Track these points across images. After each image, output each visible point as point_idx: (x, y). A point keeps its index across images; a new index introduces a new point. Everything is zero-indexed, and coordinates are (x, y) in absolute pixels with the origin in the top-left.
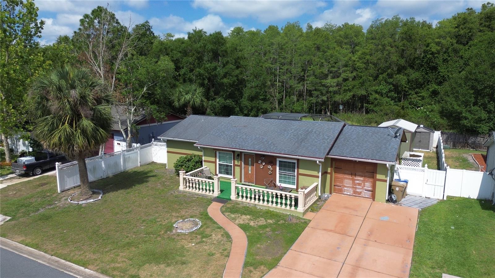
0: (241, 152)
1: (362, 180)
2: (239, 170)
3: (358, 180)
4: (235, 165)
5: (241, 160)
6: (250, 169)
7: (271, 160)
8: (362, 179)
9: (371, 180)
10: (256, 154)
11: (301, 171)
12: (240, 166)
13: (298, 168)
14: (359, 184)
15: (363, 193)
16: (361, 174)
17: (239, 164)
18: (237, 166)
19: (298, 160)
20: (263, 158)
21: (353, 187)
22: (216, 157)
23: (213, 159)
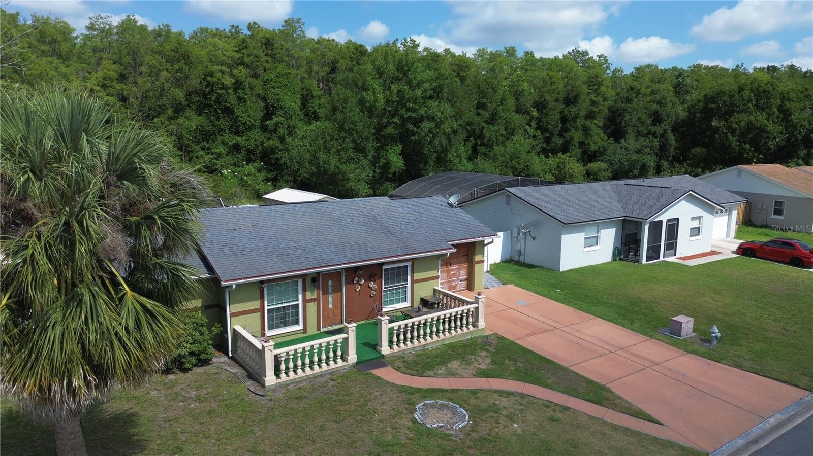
0: (318, 273)
1: (457, 269)
2: (315, 307)
3: (453, 270)
4: (305, 301)
5: (318, 288)
6: (330, 299)
7: (373, 272)
8: (457, 267)
9: (466, 265)
10: (346, 269)
11: (417, 276)
12: (317, 300)
13: (413, 272)
14: (454, 275)
15: (458, 285)
16: (456, 260)
17: (315, 297)
18: (311, 300)
19: (413, 260)
20: (361, 272)
21: (448, 282)
22: (262, 297)
23: (256, 304)
